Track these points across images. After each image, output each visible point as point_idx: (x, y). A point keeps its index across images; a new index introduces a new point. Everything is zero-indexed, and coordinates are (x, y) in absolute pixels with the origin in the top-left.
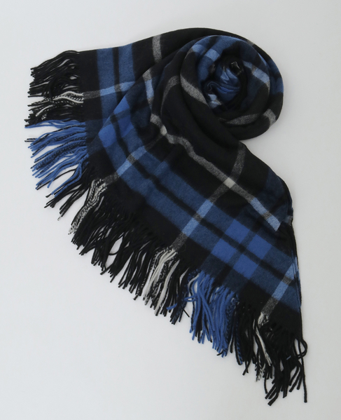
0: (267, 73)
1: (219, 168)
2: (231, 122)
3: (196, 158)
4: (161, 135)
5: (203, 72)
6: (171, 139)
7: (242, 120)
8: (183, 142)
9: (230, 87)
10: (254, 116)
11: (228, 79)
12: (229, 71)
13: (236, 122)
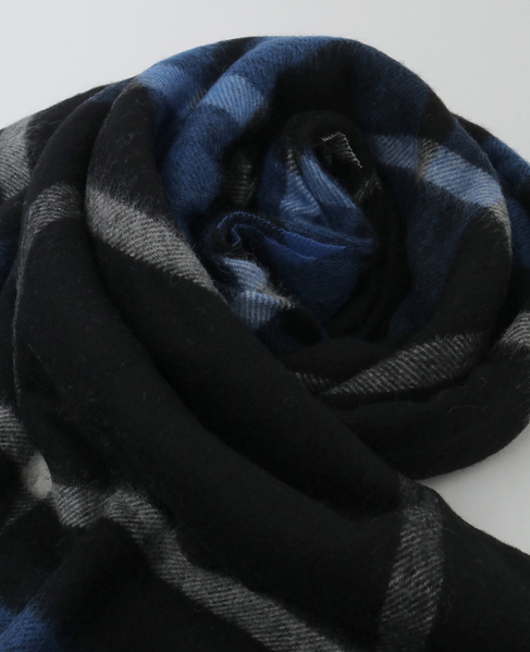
0: (485, 168)
1: (312, 624)
2: (352, 387)
3: (197, 584)
4: (29, 496)
5: (194, 168)
6: (71, 508)
7: (406, 366)
8: (123, 507)
9: (329, 232)
10: (459, 345)
11: (314, 209)
12: (313, 166)
13: (373, 379)
